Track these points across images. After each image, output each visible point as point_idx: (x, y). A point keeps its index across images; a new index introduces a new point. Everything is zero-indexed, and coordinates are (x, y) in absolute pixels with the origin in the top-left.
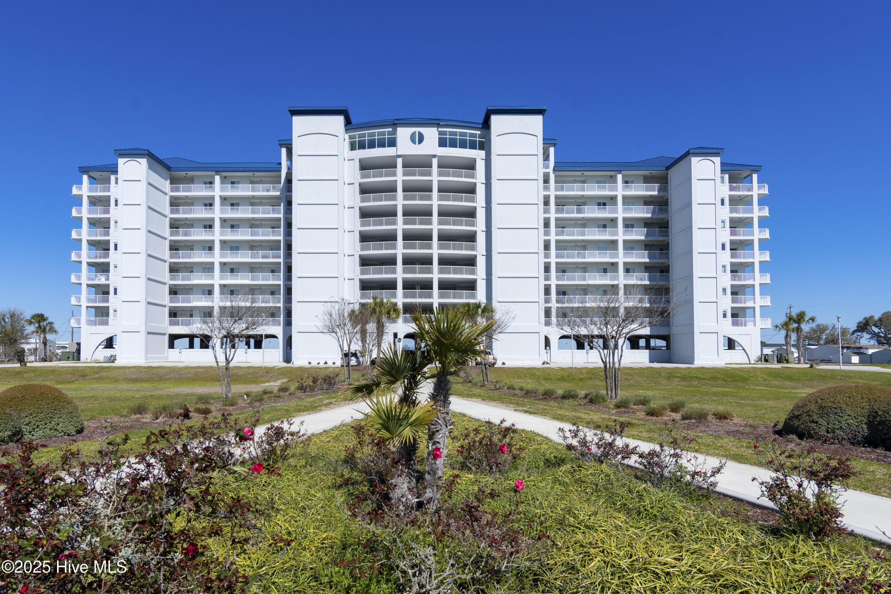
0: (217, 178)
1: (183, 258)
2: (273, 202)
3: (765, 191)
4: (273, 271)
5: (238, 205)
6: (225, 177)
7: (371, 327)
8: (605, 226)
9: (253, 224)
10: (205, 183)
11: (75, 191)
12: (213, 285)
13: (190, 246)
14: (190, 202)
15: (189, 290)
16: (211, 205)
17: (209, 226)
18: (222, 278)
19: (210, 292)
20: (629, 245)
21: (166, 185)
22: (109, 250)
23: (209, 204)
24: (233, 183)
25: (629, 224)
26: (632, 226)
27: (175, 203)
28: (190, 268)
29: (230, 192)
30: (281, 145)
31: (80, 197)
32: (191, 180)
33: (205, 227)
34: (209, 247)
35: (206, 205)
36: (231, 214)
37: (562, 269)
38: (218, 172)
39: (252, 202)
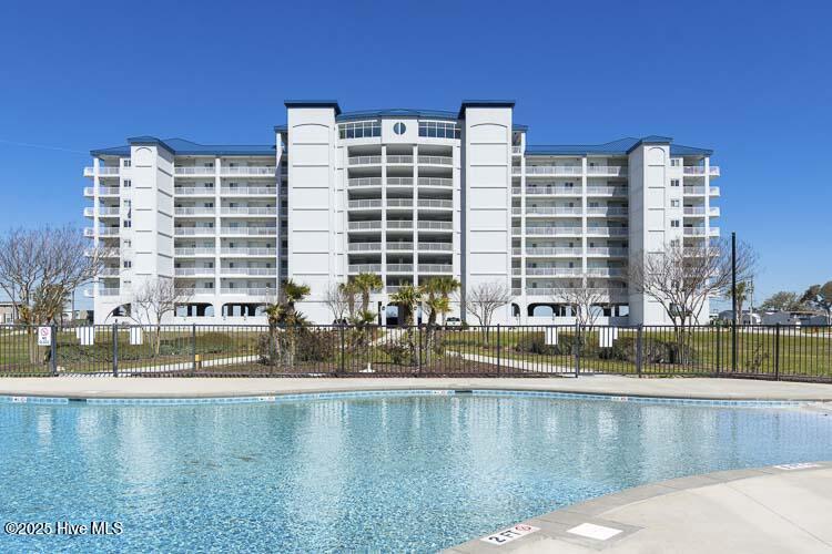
0: (218, 161)
1: (186, 234)
2: (269, 183)
3: (717, 172)
4: (269, 246)
5: (236, 185)
6: (225, 160)
7: (358, 297)
8: (571, 205)
9: (250, 203)
10: (206, 165)
11: (87, 172)
12: (214, 259)
13: (192, 223)
14: (192, 183)
15: (191, 263)
16: (211, 185)
17: (210, 204)
18: (222, 252)
19: (211, 265)
20: (593, 222)
21: (171, 167)
22: (118, 226)
23: (210, 184)
24: (231, 165)
25: (593, 203)
26: (597, 205)
27: (179, 184)
28: (193, 243)
29: (230, 174)
30: (277, 131)
31: (92, 178)
32: (193, 162)
33: (206, 205)
34: (211, 224)
35: (206, 186)
36: (231, 194)
37: (532, 244)
38: (218, 156)
39: (250, 182)
